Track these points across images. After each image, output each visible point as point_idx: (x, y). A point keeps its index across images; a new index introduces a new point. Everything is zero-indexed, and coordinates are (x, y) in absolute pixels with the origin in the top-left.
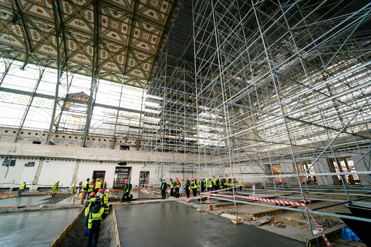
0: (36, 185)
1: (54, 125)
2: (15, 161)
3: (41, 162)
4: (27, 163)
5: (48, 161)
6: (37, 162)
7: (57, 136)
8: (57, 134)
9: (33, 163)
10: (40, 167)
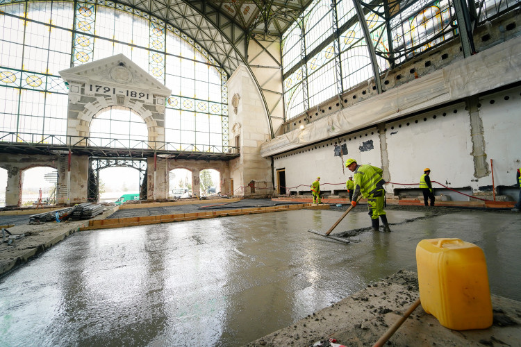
0: (390, 185)
1: (379, 54)
2: (345, 145)
3: (382, 136)
4: (362, 145)
5: (394, 131)
6: (375, 139)
7: (399, 77)
8: (398, 74)
9: (370, 142)
10: (383, 147)
